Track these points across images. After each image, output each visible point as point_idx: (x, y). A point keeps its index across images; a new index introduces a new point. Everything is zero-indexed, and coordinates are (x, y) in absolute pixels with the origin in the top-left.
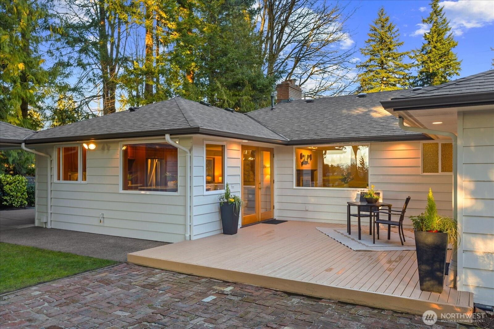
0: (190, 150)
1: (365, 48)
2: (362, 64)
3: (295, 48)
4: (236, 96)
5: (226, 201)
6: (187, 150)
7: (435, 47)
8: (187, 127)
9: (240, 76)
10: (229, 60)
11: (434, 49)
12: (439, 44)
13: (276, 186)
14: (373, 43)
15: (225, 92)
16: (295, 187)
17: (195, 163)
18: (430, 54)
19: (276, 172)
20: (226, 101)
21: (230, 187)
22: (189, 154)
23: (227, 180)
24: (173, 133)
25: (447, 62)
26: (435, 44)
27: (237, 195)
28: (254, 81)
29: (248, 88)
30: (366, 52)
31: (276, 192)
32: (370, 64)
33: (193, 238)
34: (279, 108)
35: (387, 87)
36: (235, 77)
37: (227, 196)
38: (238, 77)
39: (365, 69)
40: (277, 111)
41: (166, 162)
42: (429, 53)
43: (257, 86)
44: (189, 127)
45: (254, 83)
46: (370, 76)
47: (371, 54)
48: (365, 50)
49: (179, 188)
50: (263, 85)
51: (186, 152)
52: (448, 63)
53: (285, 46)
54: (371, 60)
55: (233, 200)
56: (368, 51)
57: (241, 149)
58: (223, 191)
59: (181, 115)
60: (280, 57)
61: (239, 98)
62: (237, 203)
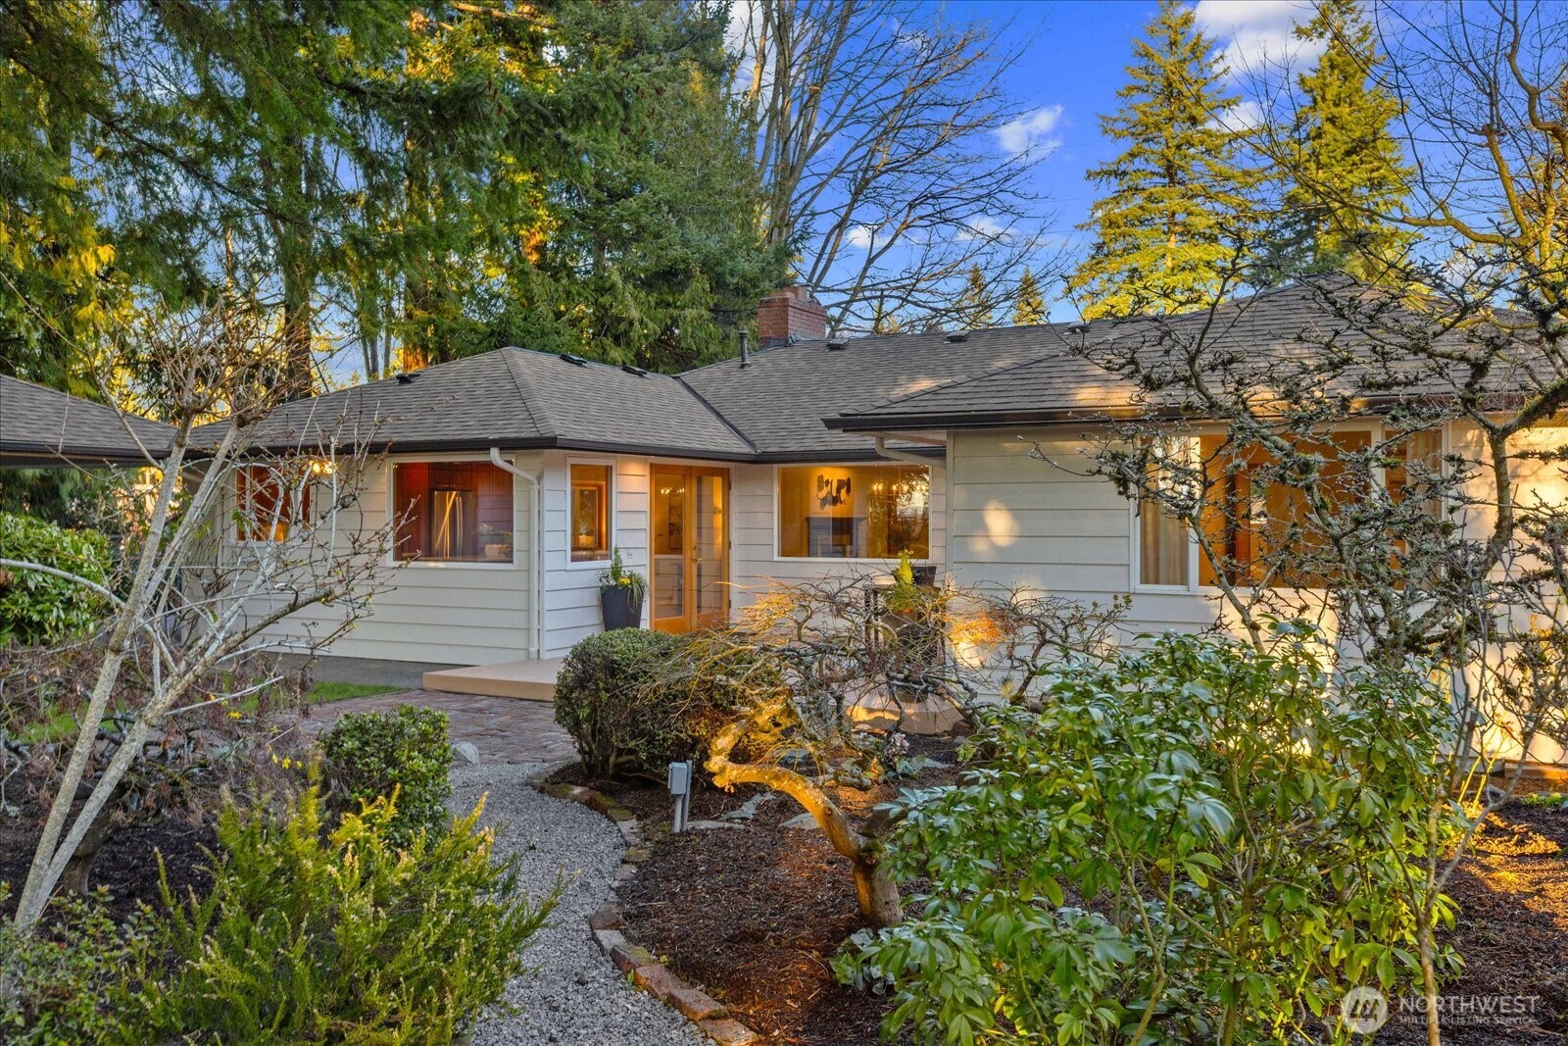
0: (539, 479)
1: (1116, 115)
2: (1105, 168)
3: (857, 147)
4: (668, 305)
5: (613, 583)
6: (533, 479)
7: (1332, 120)
8: (533, 435)
9: (677, 252)
10: (646, 208)
11: (1328, 127)
12: (1345, 109)
13: (735, 554)
14: (1141, 100)
15: (636, 298)
16: (776, 558)
17: (548, 504)
18: (1318, 141)
19: (734, 524)
20: (637, 324)
21: (623, 554)
22: (536, 487)
23: (616, 540)
24: (506, 445)
25: (1369, 166)
26: (1335, 110)
27: (636, 571)
28: (717, 264)
29: (700, 284)
30: (1120, 126)
31: (735, 569)
32: (1130, 168)
33: (546, 656)
34: (761, 362)
35: (1185, 245)
36: (663, 253)
37: (616, 572)
38: (672, 253)
39: (1115, 184)
40: (754, 370)
41: (477, 497)
42: (1314, 139)
43: (728, 277)
44: (537, 435)
45: (719, 269)
46: (1130, 206)
47: (1133, 134)
48: (1115, 120)
49: (516, 556)
50: (744, 277)
51: (529, 482)
52: (1373, 171)
53: (828, 136)
54: (1133, 155)
55: (627, 581)
56: (1124, 125)
57: (648, 473)
58: (608, 564)
59: (518, 403)
60: (816, 169)
61: (675, 313)
62: (635, 586)
